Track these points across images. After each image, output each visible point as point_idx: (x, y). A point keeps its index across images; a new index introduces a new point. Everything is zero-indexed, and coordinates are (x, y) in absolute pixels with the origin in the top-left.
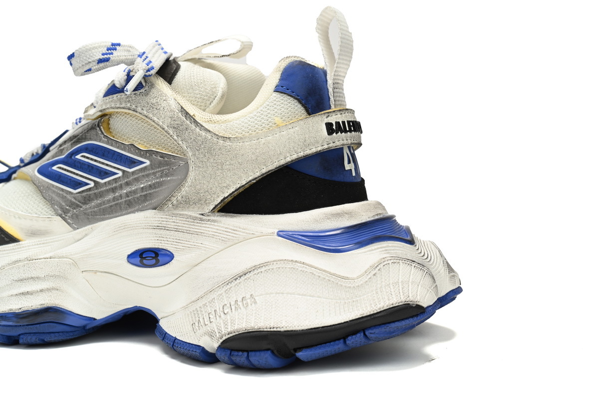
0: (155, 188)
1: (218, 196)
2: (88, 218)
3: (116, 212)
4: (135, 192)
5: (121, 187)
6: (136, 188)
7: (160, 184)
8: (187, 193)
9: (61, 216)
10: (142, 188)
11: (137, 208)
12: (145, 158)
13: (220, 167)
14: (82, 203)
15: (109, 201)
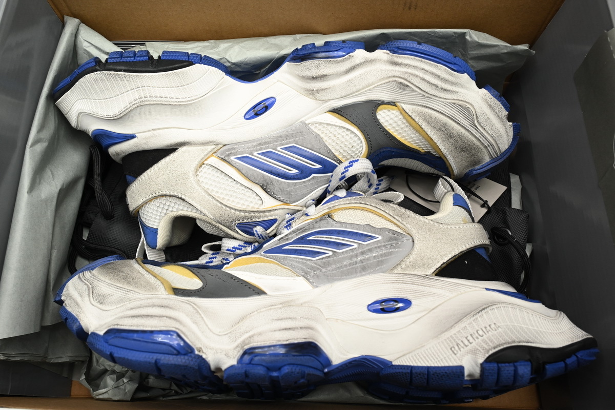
0: (386, 256)
1: (438, 262)
2: (328, 279)
3: (351, 274)
4: (368, 259)
5: (356, 256)
6: (368, 256)
7: (390, 254)
8: (414, 259)
9: (303, 276)
10: (375, 256)
11: (369, 271)
12: (378, 235)
13: (439, 241)
14: (322, 267)
15: (346, 266)
